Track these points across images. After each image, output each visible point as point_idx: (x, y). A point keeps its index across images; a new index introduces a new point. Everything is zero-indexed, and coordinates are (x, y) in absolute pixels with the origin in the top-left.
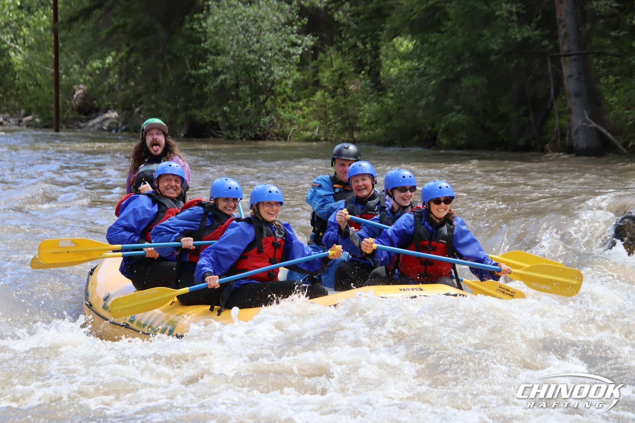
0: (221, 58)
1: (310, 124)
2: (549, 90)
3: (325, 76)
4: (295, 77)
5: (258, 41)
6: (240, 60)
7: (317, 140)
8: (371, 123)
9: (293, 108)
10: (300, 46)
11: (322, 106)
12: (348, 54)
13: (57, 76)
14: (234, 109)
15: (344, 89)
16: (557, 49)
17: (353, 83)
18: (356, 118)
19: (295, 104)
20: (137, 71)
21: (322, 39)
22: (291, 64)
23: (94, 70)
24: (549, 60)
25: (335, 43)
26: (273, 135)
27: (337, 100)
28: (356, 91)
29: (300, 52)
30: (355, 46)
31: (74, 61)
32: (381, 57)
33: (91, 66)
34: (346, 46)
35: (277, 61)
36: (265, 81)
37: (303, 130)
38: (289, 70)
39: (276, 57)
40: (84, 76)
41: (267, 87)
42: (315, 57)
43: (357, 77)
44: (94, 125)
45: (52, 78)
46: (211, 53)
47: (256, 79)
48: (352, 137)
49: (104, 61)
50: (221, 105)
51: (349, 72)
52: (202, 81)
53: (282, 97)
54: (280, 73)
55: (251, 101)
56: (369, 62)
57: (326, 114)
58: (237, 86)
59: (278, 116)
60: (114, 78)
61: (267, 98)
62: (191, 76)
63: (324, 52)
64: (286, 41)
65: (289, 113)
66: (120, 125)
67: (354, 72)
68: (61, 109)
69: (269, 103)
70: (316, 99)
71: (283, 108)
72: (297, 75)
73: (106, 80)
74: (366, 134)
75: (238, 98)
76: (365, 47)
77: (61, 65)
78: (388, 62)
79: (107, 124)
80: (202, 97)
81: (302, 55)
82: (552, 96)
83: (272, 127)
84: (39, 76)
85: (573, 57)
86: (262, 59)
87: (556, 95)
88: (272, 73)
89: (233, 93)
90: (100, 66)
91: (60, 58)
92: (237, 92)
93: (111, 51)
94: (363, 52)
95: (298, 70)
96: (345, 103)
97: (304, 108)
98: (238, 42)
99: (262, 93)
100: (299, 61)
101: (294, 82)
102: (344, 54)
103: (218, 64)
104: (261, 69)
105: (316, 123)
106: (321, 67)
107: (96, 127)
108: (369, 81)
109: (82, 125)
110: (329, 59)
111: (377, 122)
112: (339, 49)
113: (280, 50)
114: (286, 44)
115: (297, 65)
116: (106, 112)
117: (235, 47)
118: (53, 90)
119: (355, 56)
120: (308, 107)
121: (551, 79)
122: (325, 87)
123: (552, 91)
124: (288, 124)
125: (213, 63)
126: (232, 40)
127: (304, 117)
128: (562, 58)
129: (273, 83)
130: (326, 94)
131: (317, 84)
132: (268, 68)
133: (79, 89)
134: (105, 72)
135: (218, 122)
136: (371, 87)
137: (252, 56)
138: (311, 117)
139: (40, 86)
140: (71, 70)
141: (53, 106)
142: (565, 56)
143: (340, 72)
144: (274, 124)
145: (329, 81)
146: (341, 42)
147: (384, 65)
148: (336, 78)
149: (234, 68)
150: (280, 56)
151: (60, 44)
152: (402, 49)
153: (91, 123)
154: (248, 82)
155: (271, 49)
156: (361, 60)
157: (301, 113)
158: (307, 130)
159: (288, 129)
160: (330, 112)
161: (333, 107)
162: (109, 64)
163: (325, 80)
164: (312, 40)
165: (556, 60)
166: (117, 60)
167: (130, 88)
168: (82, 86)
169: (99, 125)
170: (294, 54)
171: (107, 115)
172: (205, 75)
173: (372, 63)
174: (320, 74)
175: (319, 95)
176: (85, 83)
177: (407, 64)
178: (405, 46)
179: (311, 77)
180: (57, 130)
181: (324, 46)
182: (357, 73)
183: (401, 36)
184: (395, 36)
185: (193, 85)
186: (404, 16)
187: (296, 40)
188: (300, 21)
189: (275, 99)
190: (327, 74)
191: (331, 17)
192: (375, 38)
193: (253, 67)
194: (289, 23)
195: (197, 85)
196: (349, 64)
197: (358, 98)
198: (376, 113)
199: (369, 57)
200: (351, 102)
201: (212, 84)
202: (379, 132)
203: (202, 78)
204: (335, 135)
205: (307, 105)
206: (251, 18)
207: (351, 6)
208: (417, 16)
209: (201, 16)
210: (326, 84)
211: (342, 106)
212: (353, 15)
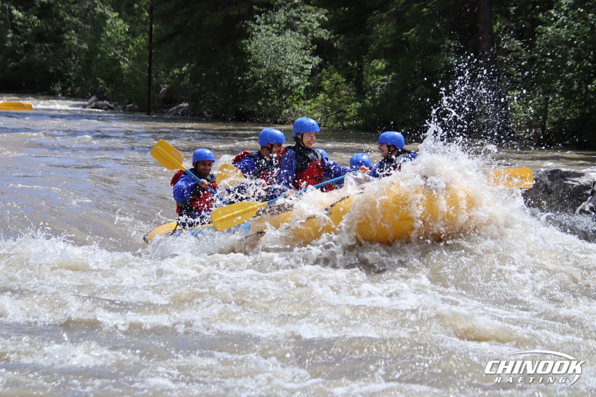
1: (315, 115)
3: (326, 84)
4: (306, 84)
8: (356, 116)
9: (304, 104)
10: (311, 63)
11: (323, 104)
12: (342, 70)
13: (150, 78)
14: (265, 103)
15: (338, 94)
17: (345, 90)
18: (345, 112)
19: (306, 102)
20: (202, 76)
21: (325, 60)
22: (304, 75)
23: (174, 75)
25: (334, 61)
26: (290, 121)
27: (333, 100)
28: (346, 95)
29: (310, 68)
30: (347, 65)
31: (162, 68)
32: (364, 73)
33: (173, 73)
34: (341, 64)
36: (288, 86)
38: (303, 79)
40: (168, 79)
41: (288, 90)
42: (320, 71)
43: (347, 85)
44: (172, 111)
45: (147, 79)
46: (252, 66)
48: (343, 125)
49: (181, 69)
50: (256, 101)
51: (342, 82)
52: (244, 84)
53: (297, 97)
54: (297, 81)
55: (277, 99)
56: (355, 76)
57: (325, 108)
59: (294, 110)
60: (187, 80)
61: (288, 97)
62: (237, 80)
63: (326, 68)
64: (302, 60)
65: (302, 107)
66: (190, 112)
67: (345, 82)
68: (151, 99)
69: (288, 100)
70: (319, 99)
71: (298, 104)
72: (309, 84)
73: (181, 82)
74: (352, 123)
75: (268, 96)
76: (353, 65)
77: (153, 71)
78: (368, 76)
79: (181, 110)
83: (289, 116)
84: (138, 78)
88: (292, 80)
89: (265, 93)
90: (178, 72)
91: (152, 66)
92: (267, 93)
93: (186, 63)
94: (352, 69)
95: (309, 80)
96: (339, 102)
97: (312, 104)
99: (285, 94)
100: (309, 73)
101: (306, 88)
102: (339, 70)
105: (319, 114)
106: (324, 78)
107: (174, 113)
108: (355, 88)
109: (165, 111)
110: (329, 73)
111: (359, 115)
112: (336, 66)
113: (297, 66)
114: (302, 62)
115: (308, 76)
116: (181, 103)
118: (147, 88)
119: (347, 71)
120: (314, 103)
122: (325, 91)
125: (253, 72)
127: (311, 110)
129: (292, 87)
130: (327, 95)
131: (321, 89)
133: (164, 87)
134: (181, 76)
135: (254, 112)
136: (356, 92)
138: (316, 110)
139: (139, 84)
140: (159, 75)
141: (146, 98)
143: (336, 81)
144: (291, 114)
145: (328, 87)
146: (338, 61)
147: (365, 77)
148: (333, 86)
150: (298, 70)
151: (153, 58)
152: (378, 68)
153: (170, 110)
154: (275, 86)
156: (350, 74)
157: (309, 107)
160: (329, 108)
161: (331, 104)
162: (184, 71)
163: (326, 86)
164: (319, 60)
166: (190, 69)
167: (197, 87)
168: (165, 85)
169: (176, 112)
170: (307, 69)
171: (181, 105)
172: (247, 80)
173: (357, 76)
174: (323, 82)
175: (321, 96)
176: (168, 83)
177: (381, 78)
178: (380, 66)
179: (317, 84)
180: (148, 114)
181: (327, 64)
182: (347, 82)
183: (377, 59)
184: (373, 59)
185: (239, 87)
186: (379, 45)
187: (308, 60)
188: (311, 47)
189: (293, 98)
190: (327, 82)
191: (332, 45)
192: (360, 60)
193: (279, 77)
194: (305, 49)
195: (242, 87)
196: (342, 77)
197: (347, 99)
198: (359, 110)
199: (356, 73)
200: (343, 102)
201: (251, 87)
202: (360, 122)
203: (245, 82)
204: (331, 123)
205: (314, 102)
206: (280, 44)
207: (345, 38)
208: (388, 46)
209: (247, 41)
210: (326, 89)
211: (336, 104)
212: (346, 44)
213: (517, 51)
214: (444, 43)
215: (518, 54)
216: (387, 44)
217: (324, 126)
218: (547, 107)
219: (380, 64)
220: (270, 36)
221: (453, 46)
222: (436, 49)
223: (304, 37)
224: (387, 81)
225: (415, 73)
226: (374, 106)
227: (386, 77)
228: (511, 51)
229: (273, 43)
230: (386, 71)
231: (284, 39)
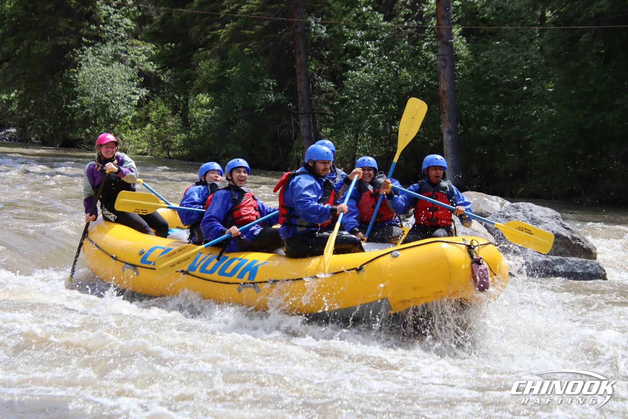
0: (87, 98)
1: (142, 144)
2: (291, 134)
3: (153, 114)
4: (133, 114)
5: (111, 90)
6: (99, 101)
7: (146, 154)
8: (181, 147)
9: (132, 134)
10: (138, 94)
11: (150, 134)
12: (169, 102)
15: (165, 124)
16: (297, 109)
17: (171, 121)
18: (171, 142)
19: (133, 131)
20: (31, 103)
21: (152, 91)
22: (132, 106)
23: (3, 101)
24: (292, 115)
25: (161, 94)
27: (160, 131)
28: (172, 126)
29: (138, 98)
30: (174, 97)
32: (189, 106)
33: (1, 98)
34: (167, 97)
35: (123, 103)
36: (115, 115)
37: (137, 148)
38: (130, 109)
39: (123, 101)
41: (115, 119)
42: (147, 102)
43: (173, 117)
46: (81, 95)
47: (108, 114)
48: (168, 155)
49: (9, 95)
50: (85, 128)
51: (168, 114)
52: (73, 112)
53: (125, 126)
54: (124, 111)
56: (181, 108)
57: (152, 138)
58: (95, 117)
59: (122, 139)
60: (15, 107)
61: (115, 126)
62: (66, 108)
63: (153, 100)
64: (129, 91)
65: (129, 136)
66: (17, 137)
67: (172, 113)
70: (146, 129)
71: (125, 133)
72: (135, 113)
73: (9, 107)
74: (177, 153)
75: (96, 125)
76: (180, 98)
78: (193, 109)
79: (9, 135)
80: (72, 122)
81: (139, 101)
82: (293, 138)
85: (306, 115)
86: (113, 101)
87: (296, 137)
88: (119, 110)
89: (93, 122)
90: (7, 98)
92: (95, 121)
93: (15, 89)
94: (178, 101)
95: (136, 110)
96: (165, 133)
97: (138, 134)
98: (98, 90)
99: (112, 123)
100: (136, 104)
101: (133, 117)
102: (165, 102)
103: (84, 102)
104: (112, 107)
105: (146, 144)
106: (151, 109)
107: (1, 138)
108: (180, 120)
110: (156, 104)
111: (184, 146)
112: (163, 98)
113: (125, 96)
114: (129, 93)
115: (135, 106)
116: (8, 128)
117: (96, 91)
119: (173, 103)
120: (141, 134)
121: (293, 128)
122: (152, 122)
123: (293, 135)
124: (128, 144)
125: (81, 101)
126: (94, 88)
127: (138, 140)
128: (300, 115)
129: (119, 117)
130: (153, 126)
131: (148, 120)
132: (116, 107)
134: (10, 102)
135: (82, 139)
136: (182, 124)
137: (106, 98)
138: (143, 140)
142: (302, 114)
143: (162, 113)
145: (155, 118)
146: (164, 94)
147: (190, 110)
148: (160, 117)
149: (95, 106)
150: (125, 100)
152: (202, 102)
154: (103, 115)
155: (119, 95)
156: (177, 106)
157: (136, 137)
158: (139, 148)
159: (127, 147)
160: (155, 138)
161: (157, 134)
162: (13, 98)
163: (153, 117)
164: (146, 92)
165: (296, 116)
166: (18, 95)
167: (25, 114)
169: (3, 136)
170: (134, 100)
171: (9, 130)
172: (76, 109)
173: (183, 108)
174: (149, 113)
175: (149, 126)
177: (205, 111)
178: (204, 100)
179: (144, 115)
181: (153, 96)
182: (173, 114)
183: (202, 94)
184: (198, 93)
185: (67, 114)
186: (204, 81)
187: (135, 91)
188: (139, 79)
189: (120, 127)
190: (154, 113)
191: (159, 78)
192: (186, 94)
193: (107, 106)
194: (132, 80)
195: (70, 115)
196: (168, 109)
197: (173, 130)
198: (184, 141)
199: (182, 105)
200: (169, 132)
201: (79, 115)
202: (186, 152)
203: (73, 110)
204: (158, 153)
205: (141, 132)
206: (108, 74)
207: (172, 72)
208: (212, 81)
209: (75, 70)
210: (153, 120)
211: (163, 134)
212: (173, 78)
213: (330, 91)
214: (263, 82)
215: (332, 94)
216: (211, 80)
217: (151, 155)
218: (356, 144)
219: (205, 98)
220: (98, 67)
221: (272, 85)
222: (256, 87)
223: (131, 69)
224: (211, 114)
225: (237, 108)
226: (198, 138)
227: (210, 110)
228: (325, 92)
229: (100, 73)
230: (209, 106)
231: (111, 70)
